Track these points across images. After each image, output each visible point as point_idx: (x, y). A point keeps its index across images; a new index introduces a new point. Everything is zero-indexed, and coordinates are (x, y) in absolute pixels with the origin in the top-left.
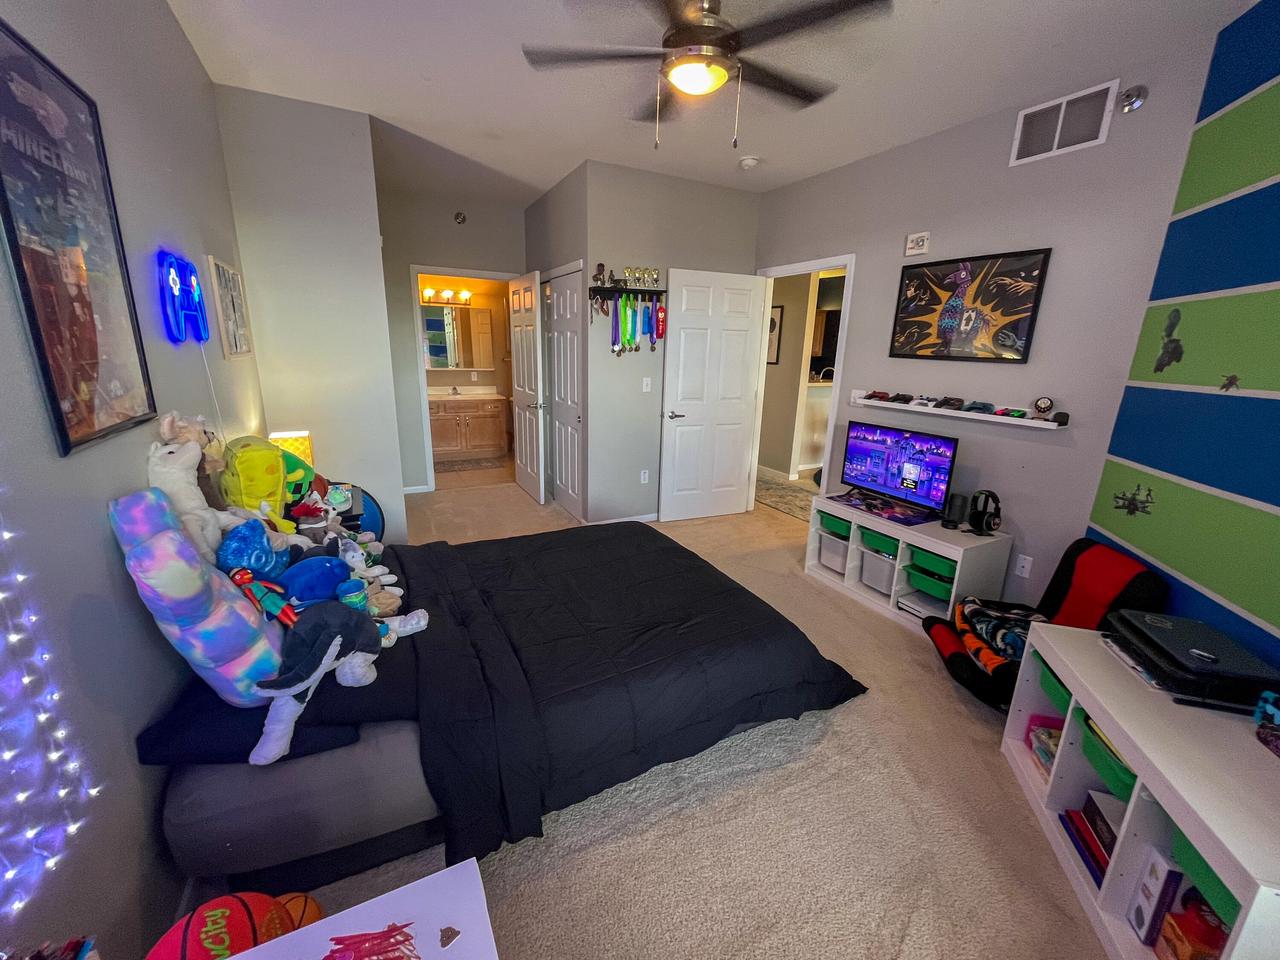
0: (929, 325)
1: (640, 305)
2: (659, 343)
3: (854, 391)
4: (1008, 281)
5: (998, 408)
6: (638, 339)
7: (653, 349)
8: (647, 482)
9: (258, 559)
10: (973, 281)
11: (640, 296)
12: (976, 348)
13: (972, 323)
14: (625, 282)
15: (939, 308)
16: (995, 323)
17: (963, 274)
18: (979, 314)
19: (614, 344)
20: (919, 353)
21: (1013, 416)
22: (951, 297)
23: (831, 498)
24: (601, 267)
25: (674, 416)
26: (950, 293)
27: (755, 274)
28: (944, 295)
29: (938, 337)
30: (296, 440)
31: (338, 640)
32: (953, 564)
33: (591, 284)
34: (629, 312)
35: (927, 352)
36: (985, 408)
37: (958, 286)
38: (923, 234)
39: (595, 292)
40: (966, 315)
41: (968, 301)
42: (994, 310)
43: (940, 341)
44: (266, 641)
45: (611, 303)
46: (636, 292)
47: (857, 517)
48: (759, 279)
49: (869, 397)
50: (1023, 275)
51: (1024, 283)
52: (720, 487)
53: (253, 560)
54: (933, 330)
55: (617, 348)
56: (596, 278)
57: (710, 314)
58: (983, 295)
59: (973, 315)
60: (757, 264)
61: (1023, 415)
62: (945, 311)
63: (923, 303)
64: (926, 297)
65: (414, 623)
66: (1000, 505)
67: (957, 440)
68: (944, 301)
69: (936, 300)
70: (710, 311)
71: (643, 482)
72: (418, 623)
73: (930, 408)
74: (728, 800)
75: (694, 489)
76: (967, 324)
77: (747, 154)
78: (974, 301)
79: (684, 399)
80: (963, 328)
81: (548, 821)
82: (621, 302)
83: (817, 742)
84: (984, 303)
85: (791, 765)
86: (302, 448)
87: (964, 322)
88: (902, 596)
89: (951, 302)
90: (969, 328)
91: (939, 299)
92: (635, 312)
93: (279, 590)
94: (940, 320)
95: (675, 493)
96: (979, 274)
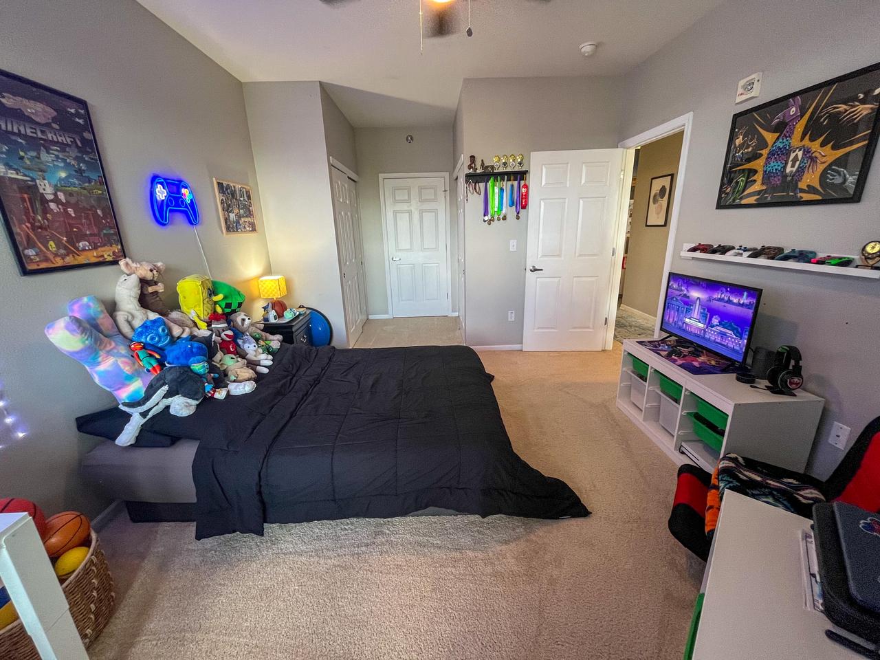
0: (755, 172)
1: (507, 185)
2: (522, 212)
3: (685, 244)
4: (842, 107)
5: (821, 255)
6: (504, 210)
7: (518, 218)
8: (513, 319)
9: (152, 339)
10: (802, 116)
11: (506, 177)
12: (802, 191)
13: (798, 163)
14: (492, 167)
15: (765, 152)
16: (824, 159)
17: (793, 110)
18: (807, 152)
19: (485, 216)
20: (743, 202)
21: (830, 264)
22: (778, 138)
23: (641, 343)
24: (473, 158)
25: (534, 270)
26: (778, 134)
27: (617, 147)
28: (770, 137)
29: (763, 184)
30: (272, 281)
31: (166, 388)
32: (726, 417)
33: (467, 171)
34: (497, 190)
35: (752, 200)
36: (803, 256)
37: (787, 124)
38: (753, 76)
39: (468, 177)
40: (792, 156)
41: (795, 141)
42: (823, 145)
43: (764, 187)
44: (141, 382)
45: (482, 185)
46: (502, 175)
47: (656, 362)
48: (619, 151)
49: (693, 250)
50: (862, 96)
51: (861, 107)
52: (575, 328)
53: (148, 339)
54: (759, 177)
55: (486, 218)
56: (470, 167)
57: (568, 186)
58: (813, 130)
59: (800, 154)
60: (616, 138)
61: (846, 263)
62: (771, 154)
63: (750, 149)
64: (753, 143)
65: (241, 387)
66: (801, 363)
67: (762, 290)
68: (770, 142)
69: (763, 143)
70: (568, 183)
71: (509, 320)
72: (244, 388)
73: (745, 259)
74: (400, 560)
75: (552, 328)
76: (793, 166)
77: (584, 42)
78: (802, 139)
79: (542, 256)
80: (788, 170)
81: (271, 529)
82: (490, 183)
83: (506, 542)
84: (812, 140)
85: (470, 553)
86: (275, 285)
87: (790, 164)
88: (685, 441)
89: (778, 144)
90: (794, 169)
91: (766, 142)
92: (502, 190)
93: (158, 356)
94: (766, 165)
95: (536, 330)
96: (808, 109)
